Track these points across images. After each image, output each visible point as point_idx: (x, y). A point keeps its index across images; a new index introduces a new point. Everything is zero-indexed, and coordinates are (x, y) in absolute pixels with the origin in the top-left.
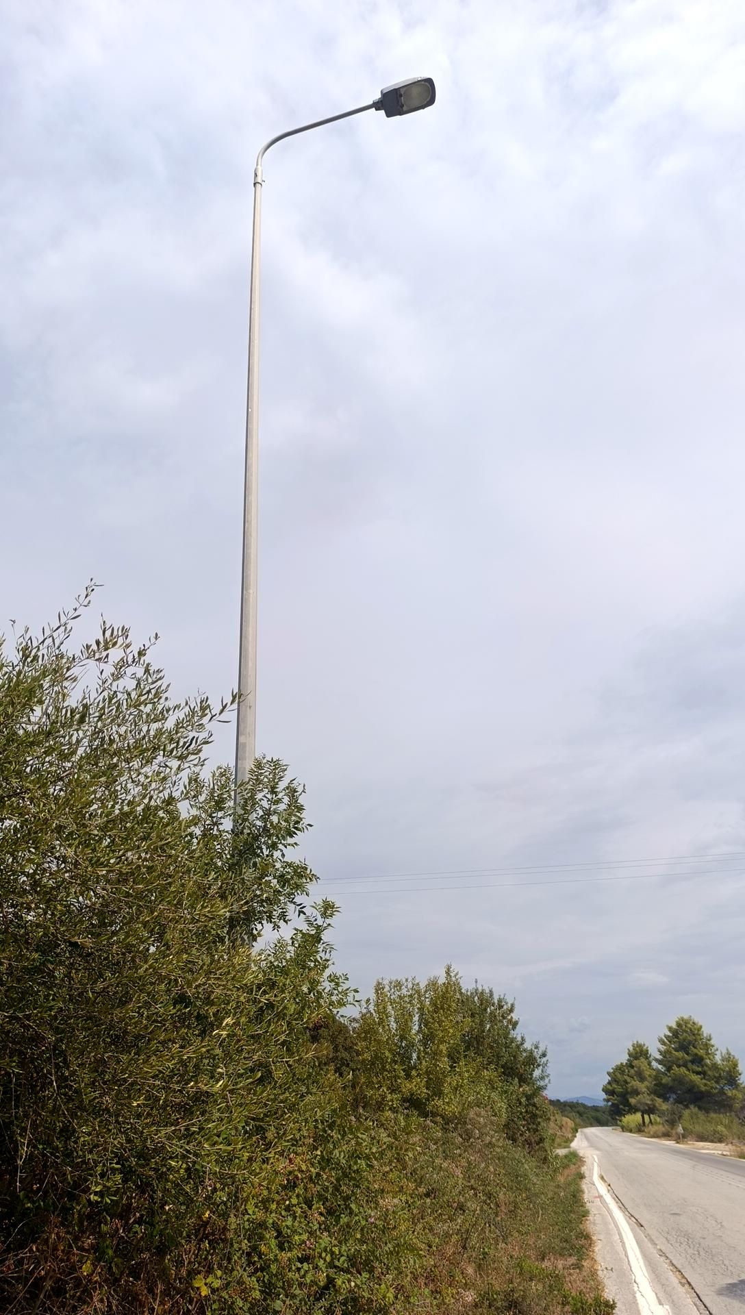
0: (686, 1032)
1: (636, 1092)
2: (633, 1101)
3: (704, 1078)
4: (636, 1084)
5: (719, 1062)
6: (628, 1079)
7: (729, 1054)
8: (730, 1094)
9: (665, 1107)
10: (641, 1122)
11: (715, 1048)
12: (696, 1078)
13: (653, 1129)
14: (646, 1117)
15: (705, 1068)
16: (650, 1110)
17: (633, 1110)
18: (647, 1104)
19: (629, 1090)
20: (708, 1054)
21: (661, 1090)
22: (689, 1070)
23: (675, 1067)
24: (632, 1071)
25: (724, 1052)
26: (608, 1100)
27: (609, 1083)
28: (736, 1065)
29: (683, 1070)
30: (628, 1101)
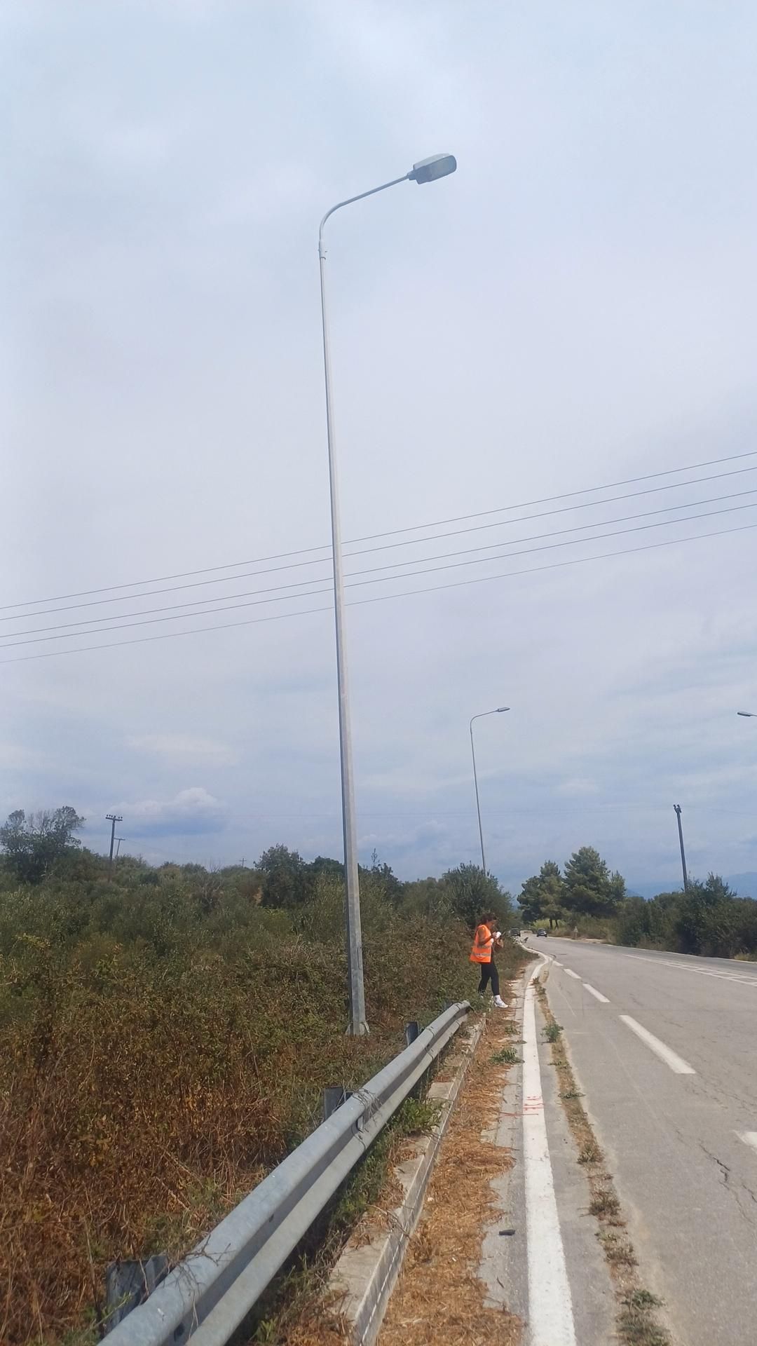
0: (587, 859)
1: (546, 902)
2: (543, 909)
3: (598, 893)
4: (547, 896)
5: (610, 881)
6: (540, 892)
7: (618, 874)
8: (616, 904)
9: (569, 913)
10: (549, 925)
11: (608, 870)
12: (591, 893)
13: (557, 931)
14: (554, 921)
15: (600, 886)
16: (558, 916)
17: (543, 916)
18: (554, 911)
19: (541, 900)
20: (602, 875)
21: (566, 902)
22: (586, 887)
23: (576, 885)
24: (544, 885)
25: (615, 873)
26: (522, 908)
27: (523, 893)
28: (622, 883)
29: (582, 887)
30: (539, 909)
